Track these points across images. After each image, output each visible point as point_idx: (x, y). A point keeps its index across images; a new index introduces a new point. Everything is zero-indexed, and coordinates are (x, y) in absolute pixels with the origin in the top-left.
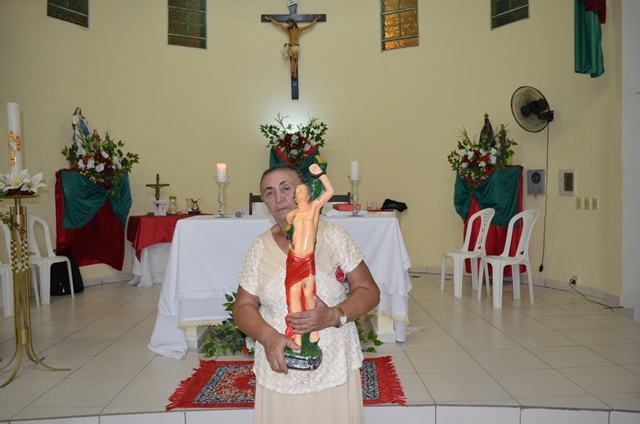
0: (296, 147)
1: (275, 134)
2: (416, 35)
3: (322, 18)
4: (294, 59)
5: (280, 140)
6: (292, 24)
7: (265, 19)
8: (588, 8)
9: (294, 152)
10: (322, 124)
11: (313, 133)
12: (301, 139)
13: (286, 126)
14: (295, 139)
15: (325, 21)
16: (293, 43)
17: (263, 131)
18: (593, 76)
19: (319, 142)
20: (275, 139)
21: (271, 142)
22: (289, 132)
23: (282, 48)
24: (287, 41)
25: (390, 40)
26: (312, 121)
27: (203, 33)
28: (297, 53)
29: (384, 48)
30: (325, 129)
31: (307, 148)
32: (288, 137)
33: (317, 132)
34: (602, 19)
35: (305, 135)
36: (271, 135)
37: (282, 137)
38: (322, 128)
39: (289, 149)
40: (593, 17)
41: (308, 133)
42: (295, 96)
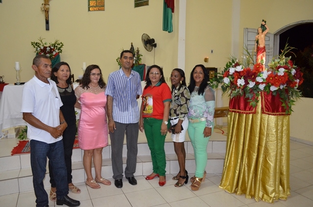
0: (49, 53)
1: (38, 46)
2: (103, 6)
4: (47, 11)
5: (41, 50)
8: (168, 7)
9: (48, 55)
10: (61, 43)
11: (57, 47)
12: (51, 49)
13: (44, 43)
14: (48, 49)
16: (46, 4)
17: (32, 45)
18: (169, 32)
19: (60, 51)
20: (39, 49)
21: (37, 50)
22: (45, 46)
23: (41, 6)
24: (43, 2)
25: (92, 7)
26: (56, 41)
28: (48, 8)
29: (89, 10)
30: (63, 45)
31: (54, 53)
32: (45, 48)
33: (59, 46)
34: (173, 11)
35: (53, 48)
36: (36, 47)
37: (42, 48)
38: (61, 45)
39: (45, 53)
40: (170, 10)
41: (54, 46)
42: (47, 29)
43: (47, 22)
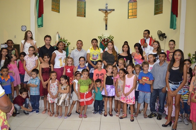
0: (106, 42)
1: (101, 38)
2: (136, 15)
3: (114, 10)
4: (106, 20)
5: (103, 40)
6: (106, 11)
7: (100, 10)
8: (174, 14)
9: (106, 43)
10: (113, 36)
11: (110, 38)
12: (107, 40)
13: (104, 37)
14: (106, 40)
15: (114, 11)
16: (106, 16)
17: (99, 37)
18: (174, 29)
20: (101, 40)
21: (100, 40)
22: (105, 38)
23: (104, 17)
24: (105, 16)
25: (130, 16)
26: (110, 36)
27: (85, 13)
28: (107, 19)
29: (128, 18)
30: (113, 38)
32: (105, 39)
33: (111, 38)
34: (177, 16)
35: (108, 39)
37: (103, 39)
39: (104, 42)
40: (175, 16)
41: (109, 38)
42: (106, 29)
43: (106, 26)
